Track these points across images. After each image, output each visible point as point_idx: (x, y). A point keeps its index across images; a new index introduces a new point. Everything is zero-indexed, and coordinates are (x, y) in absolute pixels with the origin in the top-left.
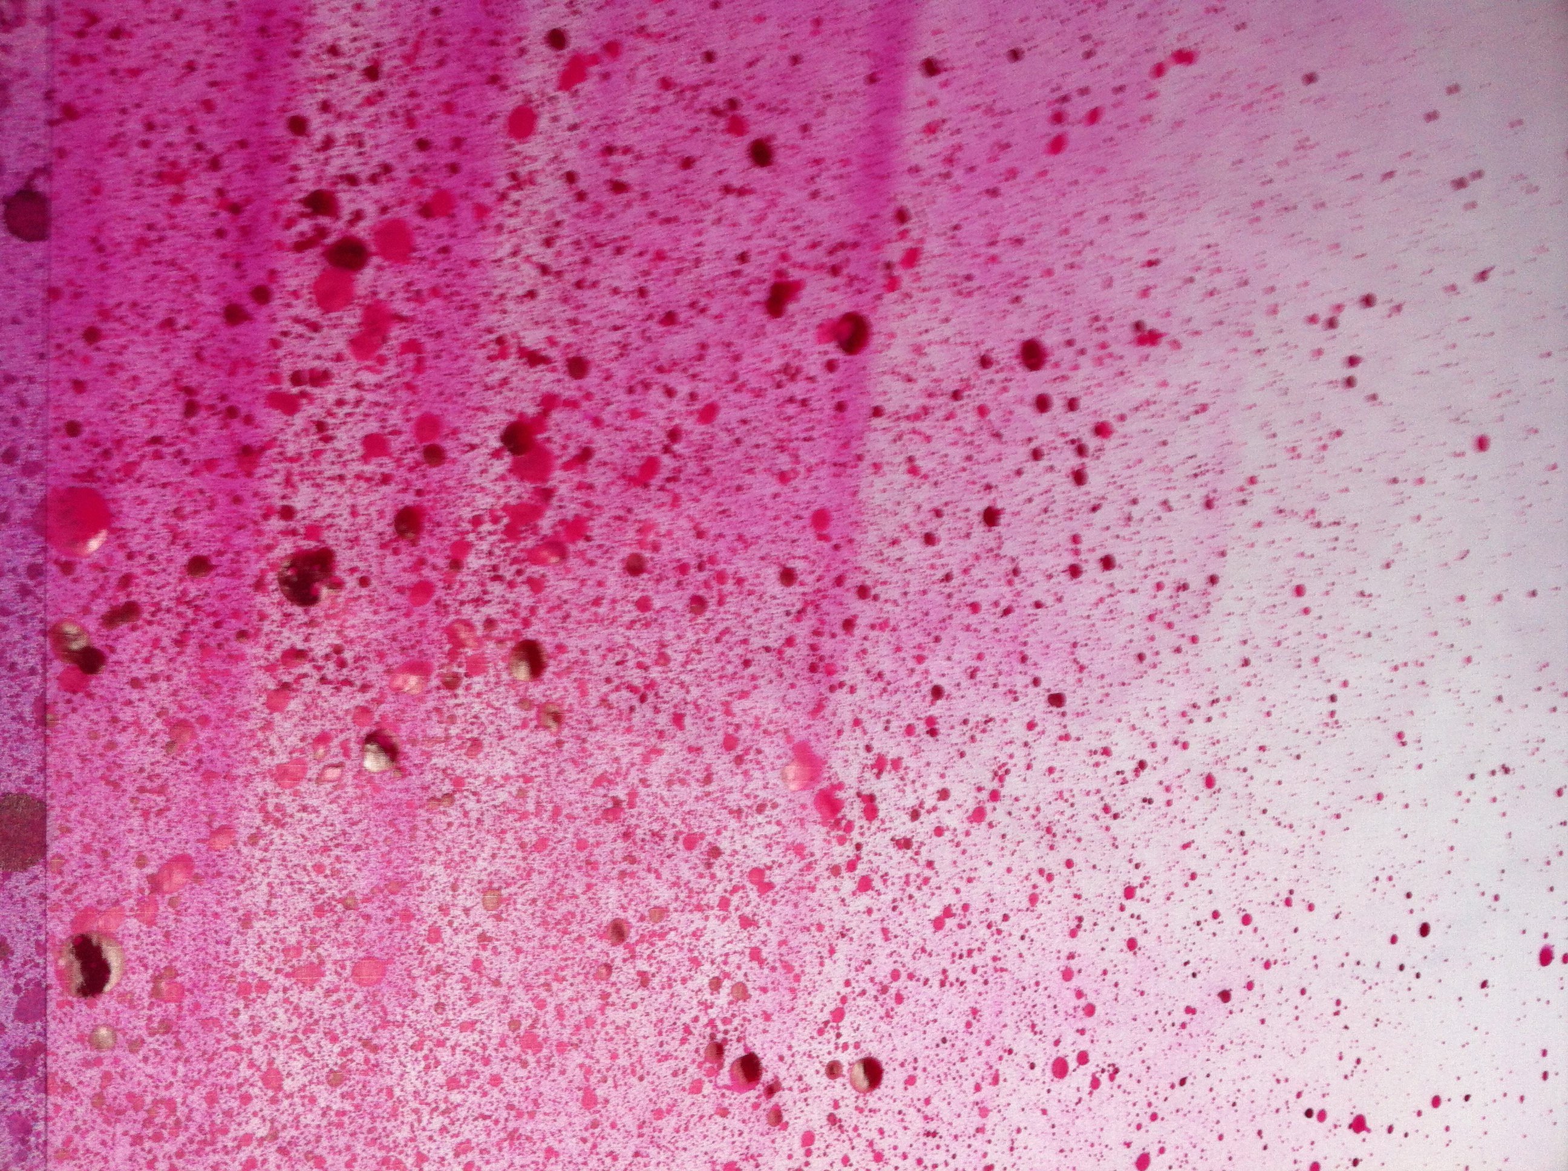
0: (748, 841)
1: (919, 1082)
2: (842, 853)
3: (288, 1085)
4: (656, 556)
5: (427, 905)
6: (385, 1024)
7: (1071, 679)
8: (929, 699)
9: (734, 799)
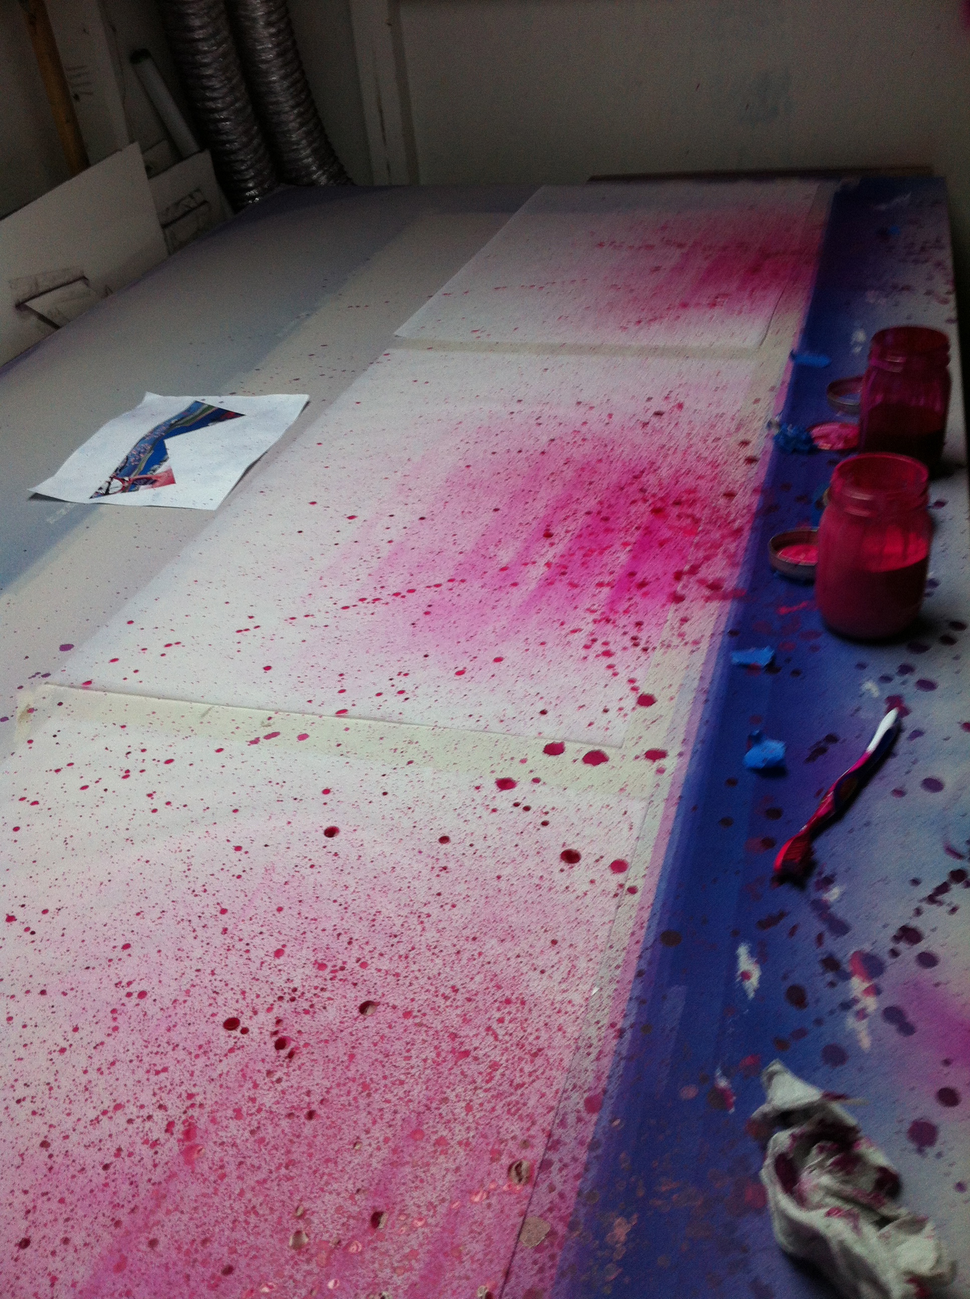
0: (235, 1132)
1: (210, 1013)
2: (195, 1113)
3: (464, 1104)
4: (215, 1271)
5: (385, 1152)
6: (419, 1113)
7: (31, 1152)
8: (112, 1166)
9: (232, 1151)
